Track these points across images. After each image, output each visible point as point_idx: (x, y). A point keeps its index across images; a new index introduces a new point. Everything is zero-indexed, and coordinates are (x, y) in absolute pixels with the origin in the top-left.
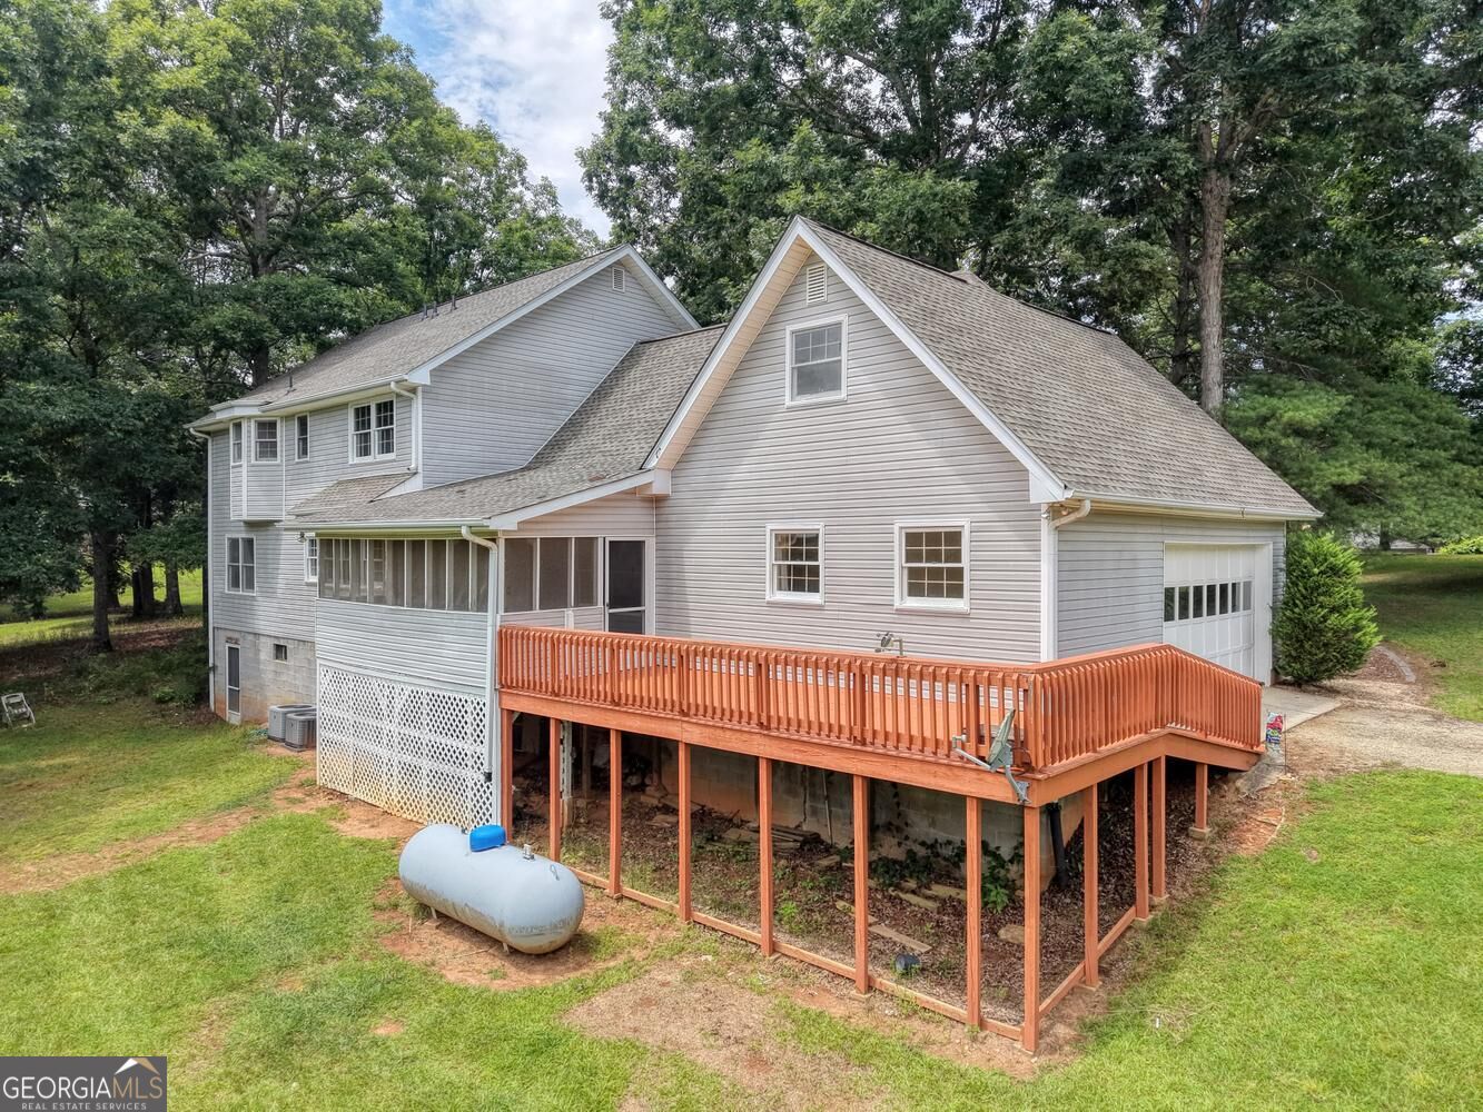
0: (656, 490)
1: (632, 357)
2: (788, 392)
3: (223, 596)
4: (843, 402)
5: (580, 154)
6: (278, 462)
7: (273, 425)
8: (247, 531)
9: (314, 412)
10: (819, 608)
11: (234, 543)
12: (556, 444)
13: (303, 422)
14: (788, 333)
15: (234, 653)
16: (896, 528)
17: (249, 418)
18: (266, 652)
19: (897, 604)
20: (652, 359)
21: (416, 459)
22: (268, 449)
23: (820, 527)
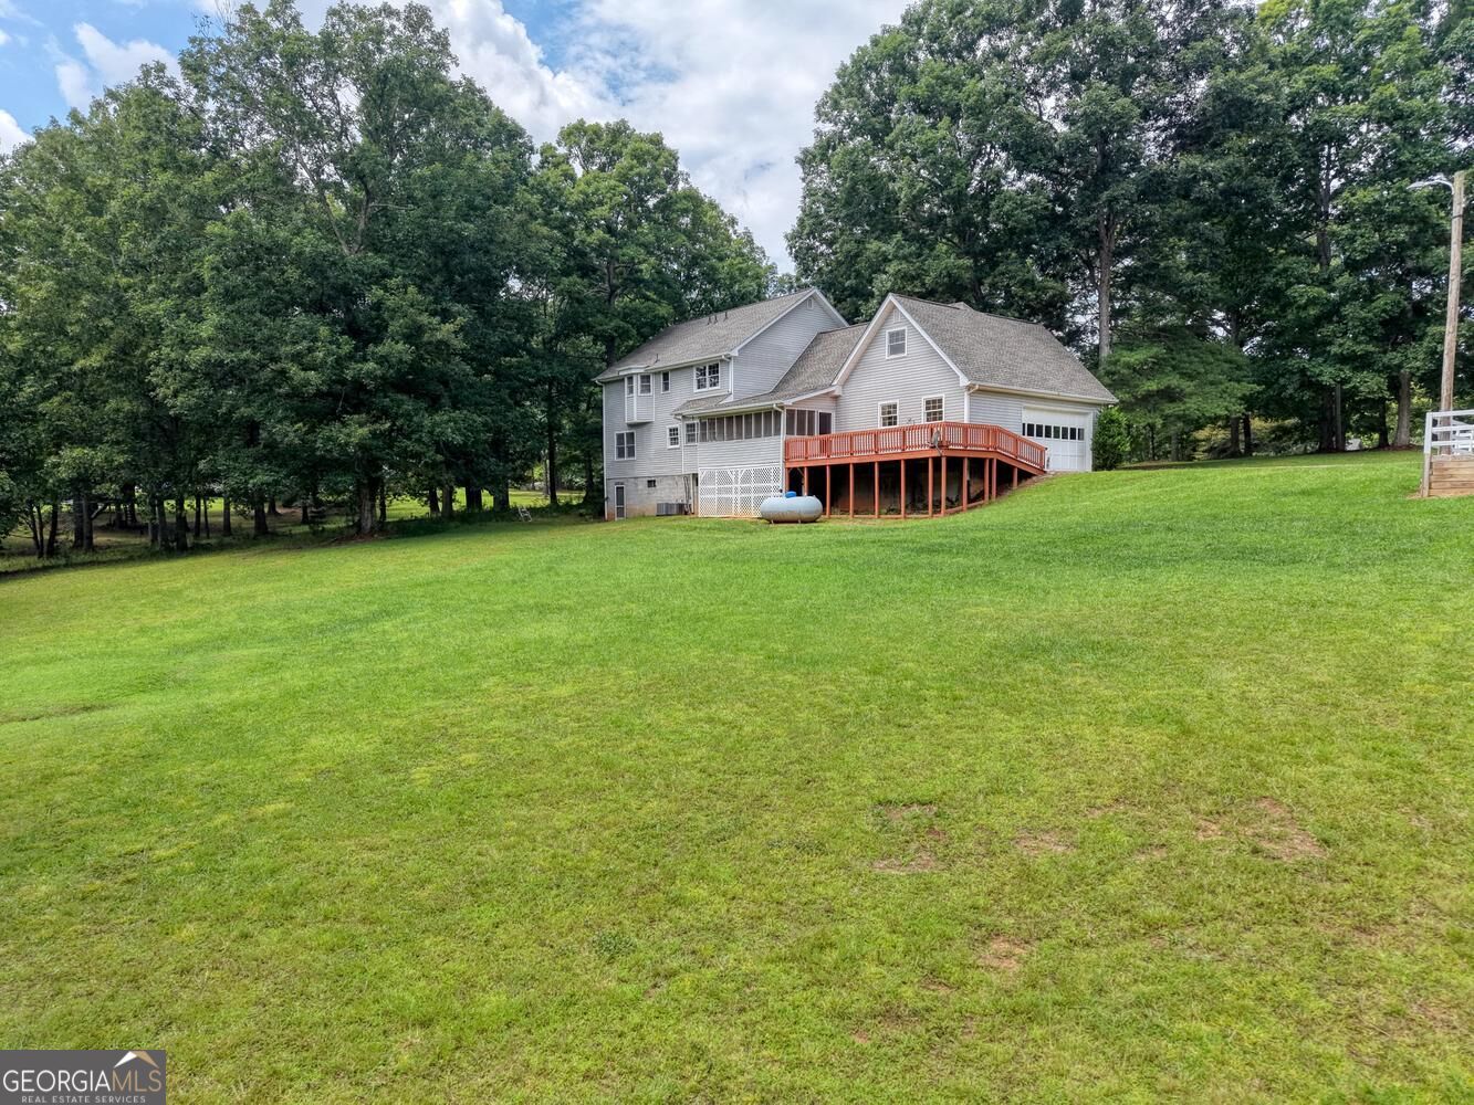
0: (836, 393)
1: (817, 340)
2: (887, 353)
3: (613, 462)
4: (905, 357)
5: (786, 236)
6: (651, 394)
7: (648, 377)
8: (629, 429)
9: (672, 370)
11: (620, 437)
12: (784, 381)
13: (666, 376)
14: (887, 332)
15: (620, 490)
16: (922, 399)
17: (637, 374)
18: (642, 485)
20: (826, 342)
21: (731, 389)
22: (646, 389)
23: (897, 401)
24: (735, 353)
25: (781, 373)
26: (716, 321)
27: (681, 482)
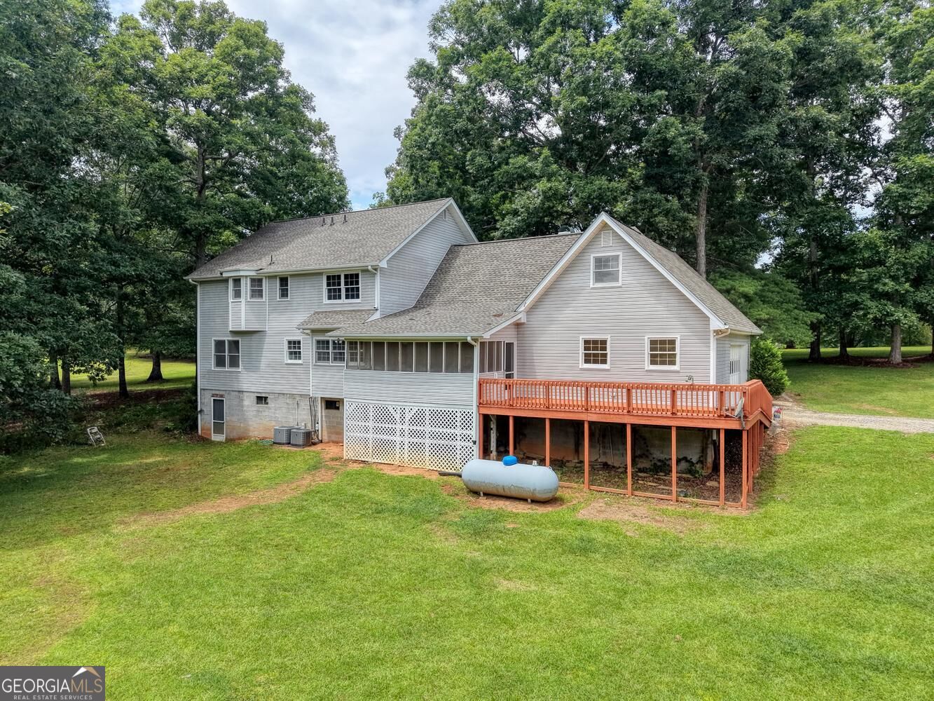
1: (452, 254)
2: (592, 281)
3: (210, 371)
4: (620, 287)
6: (264, 300)
7: (260, 281)
8: (232, 337)
9: (292, 276)
10: (608, 370)
11: (220, 343)
13: (284, 281)
14: (592, 257)
15: (219, 404)
16: (646, 338)
17: (246, 277)
18: (249, 401)
19: (646, 368)
21: (377, 304)
22: (257, 292)
23: (608, 337)
24: (384, 264)
25: (421, 286)
26: (332, 224)
27: (305, 405)
